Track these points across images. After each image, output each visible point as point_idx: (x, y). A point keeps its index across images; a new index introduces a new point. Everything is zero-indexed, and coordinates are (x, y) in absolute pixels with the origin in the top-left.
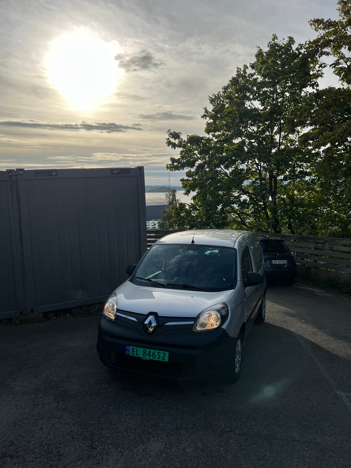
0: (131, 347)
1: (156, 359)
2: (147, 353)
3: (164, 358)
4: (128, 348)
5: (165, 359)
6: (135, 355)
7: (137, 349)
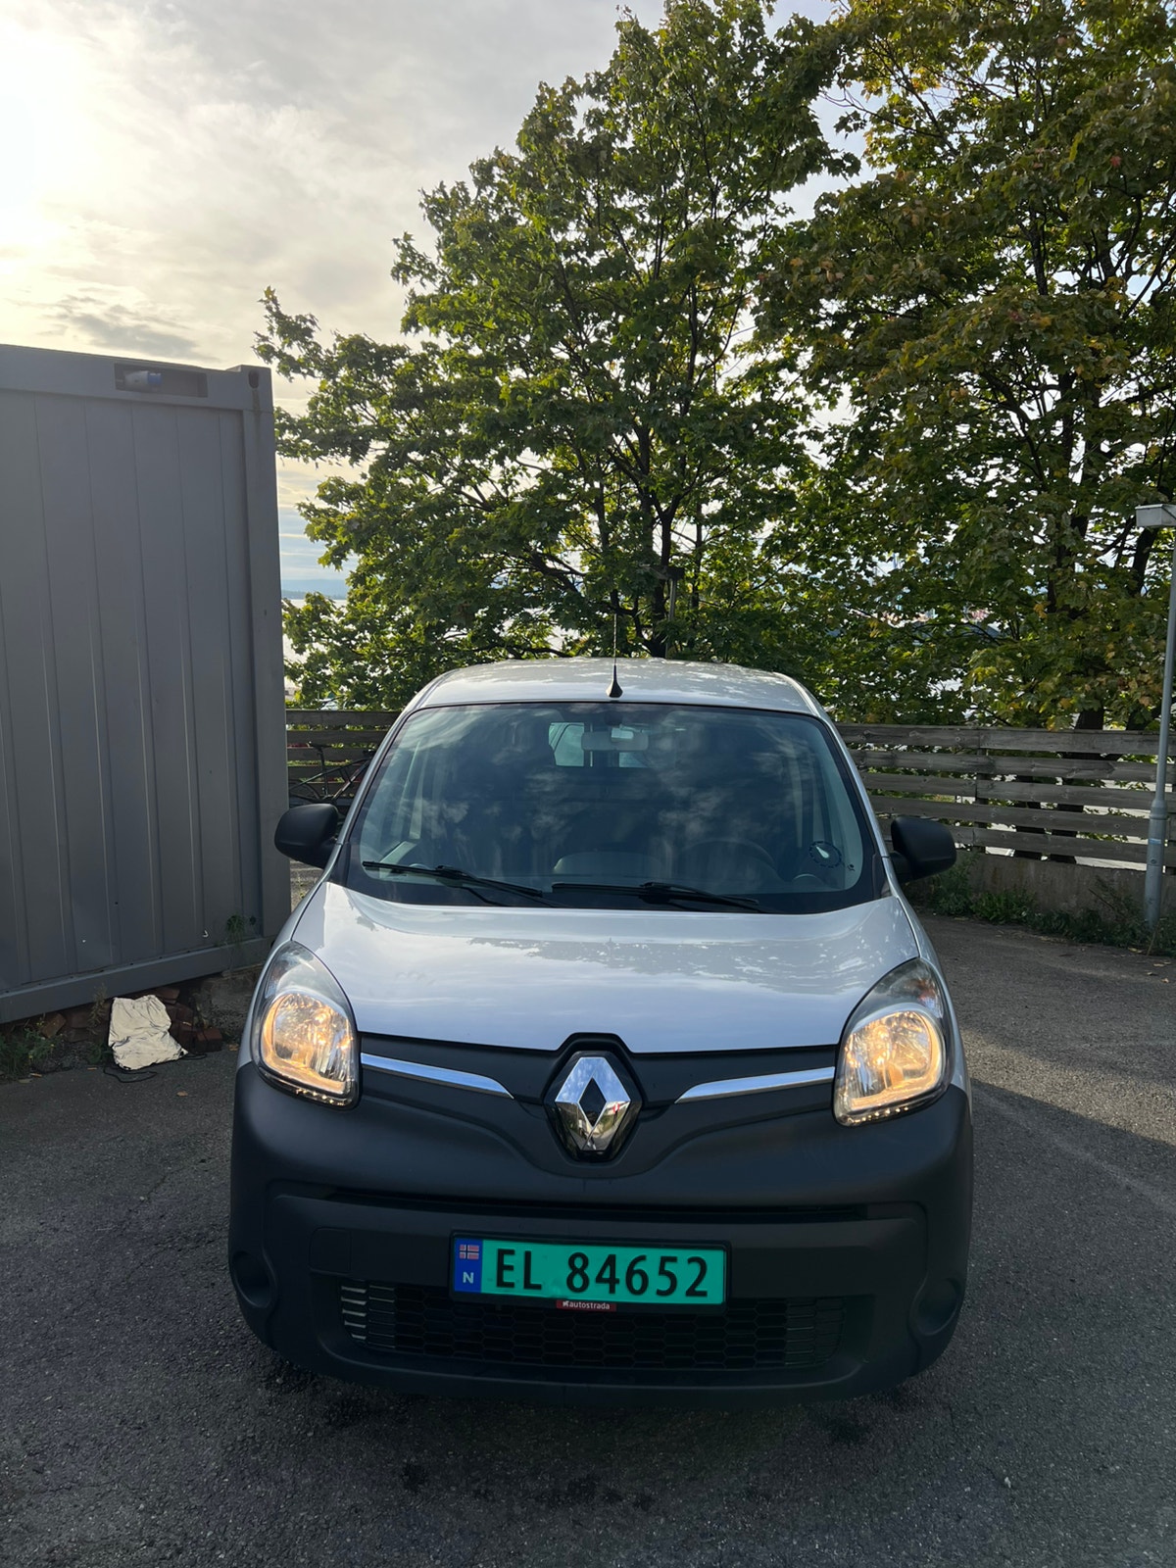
0: (491, 1248)
1: (650, 1297)
2: (592, 1272)
3: (698, 1289)
4: (466, 1251)
5: (703, 1294)
6: (519, 1291)
7: (528, 1255)
